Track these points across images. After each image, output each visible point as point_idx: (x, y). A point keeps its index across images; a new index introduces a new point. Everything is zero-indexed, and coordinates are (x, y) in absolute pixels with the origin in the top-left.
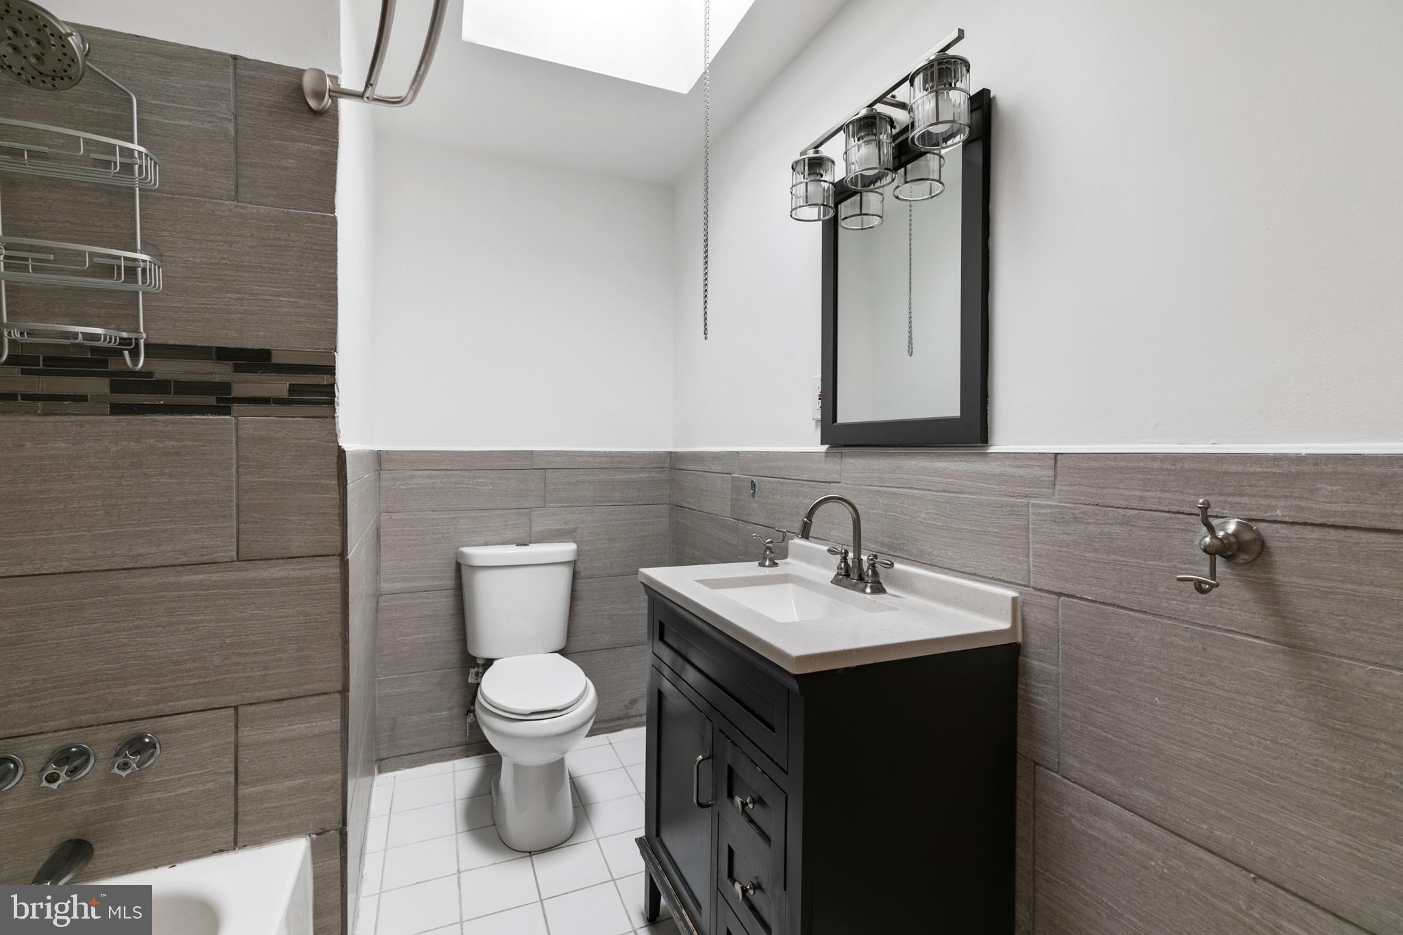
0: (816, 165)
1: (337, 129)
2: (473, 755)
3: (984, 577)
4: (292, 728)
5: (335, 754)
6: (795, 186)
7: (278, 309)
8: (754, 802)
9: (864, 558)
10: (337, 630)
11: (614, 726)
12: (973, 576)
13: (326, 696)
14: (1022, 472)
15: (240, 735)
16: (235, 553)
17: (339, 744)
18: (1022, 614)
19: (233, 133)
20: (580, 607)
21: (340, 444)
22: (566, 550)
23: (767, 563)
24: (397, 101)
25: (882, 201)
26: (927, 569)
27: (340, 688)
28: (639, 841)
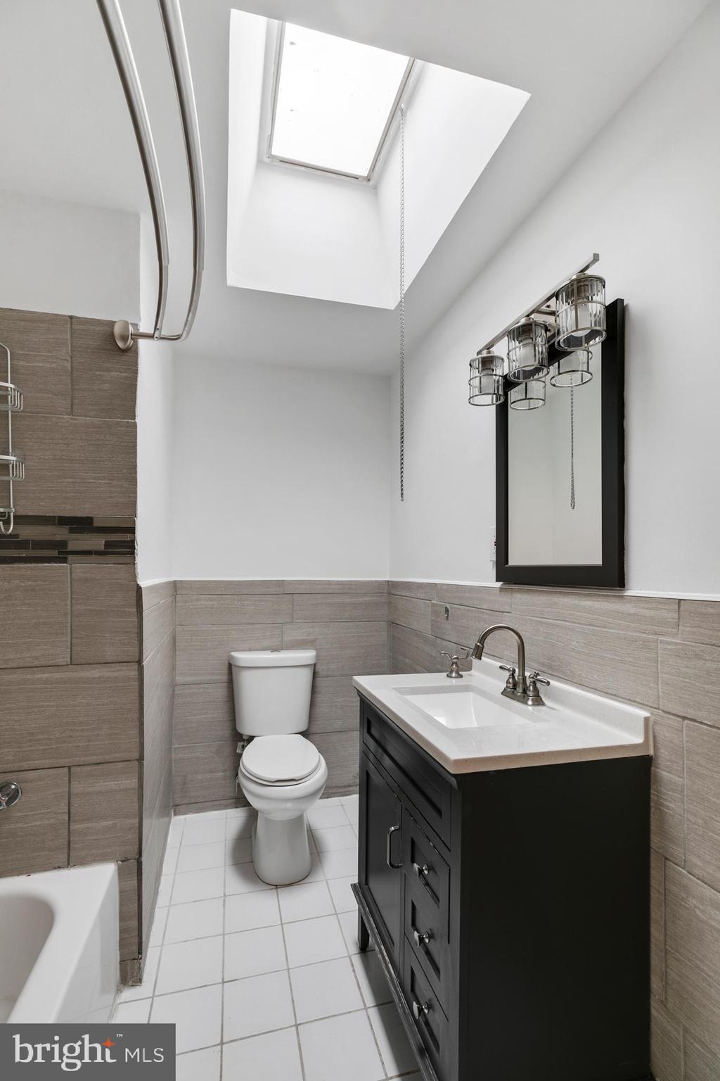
0: (487, 363)
1: (137, 360)
2: (240, 807)
3: (622, 698)
4: (105, 784)
5: (135, 804)
6: (473, 378)
7: (98, 489)
8: (429, 870)
9: (527, 674)
10: (136, 715)
11: (345, 792)
12: (614, 696)
13: (128, 763)
14: (652, 613)
15: (72, 787)
16: (69, 659)
17: (137, 797)
18: (653, 732)
19: (70, 369)
20: (320, 698)
21: (138, 583)
22: (308, 656)
23: (454, 675)
24: (177, 338)
25: (545, 387)
26: (577, 687)
27: (138, 757)
28: (354, 886)
